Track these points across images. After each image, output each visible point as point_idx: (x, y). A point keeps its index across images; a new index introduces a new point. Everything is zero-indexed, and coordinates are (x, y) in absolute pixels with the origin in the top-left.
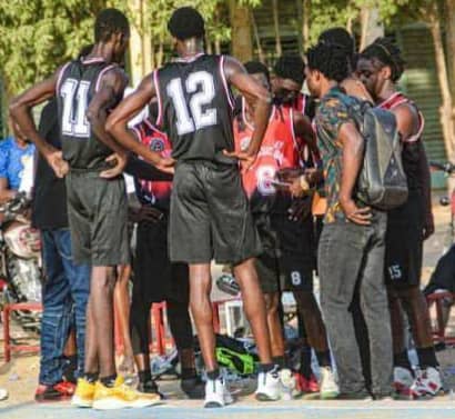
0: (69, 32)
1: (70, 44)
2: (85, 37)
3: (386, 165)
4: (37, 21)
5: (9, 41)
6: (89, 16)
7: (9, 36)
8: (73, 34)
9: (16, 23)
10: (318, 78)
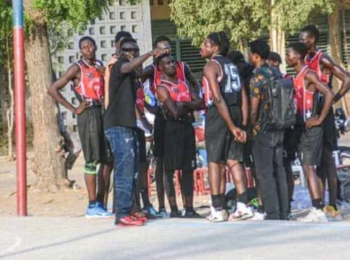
0: (233, 28)
1: (233, 34)
2: (241, 30)
3: (286, 109)
4: (218, 22)
5: (203, 32)
6: (243, 19)
7: (203, 30)
8: (235, 29)
9: (207, 23)
10: (257, 58)
